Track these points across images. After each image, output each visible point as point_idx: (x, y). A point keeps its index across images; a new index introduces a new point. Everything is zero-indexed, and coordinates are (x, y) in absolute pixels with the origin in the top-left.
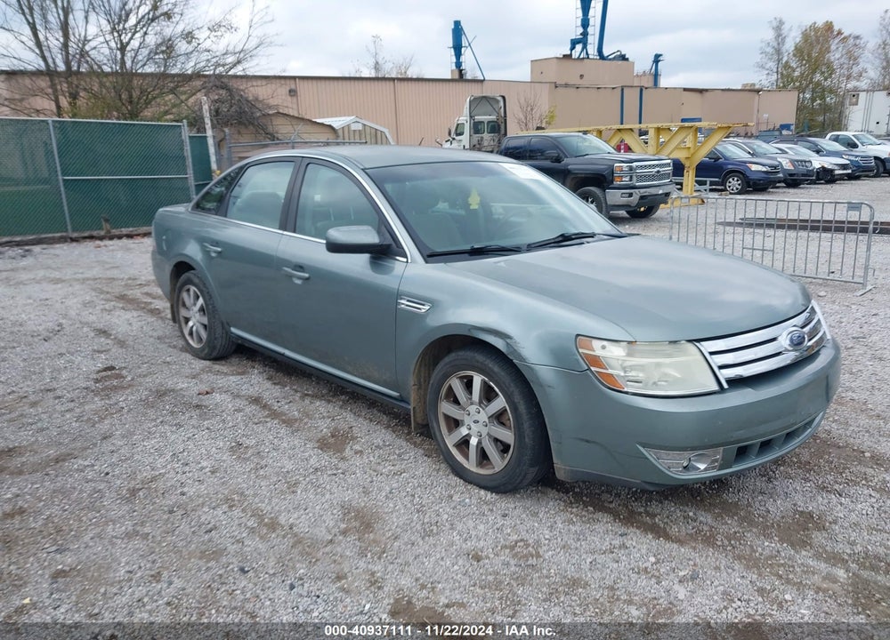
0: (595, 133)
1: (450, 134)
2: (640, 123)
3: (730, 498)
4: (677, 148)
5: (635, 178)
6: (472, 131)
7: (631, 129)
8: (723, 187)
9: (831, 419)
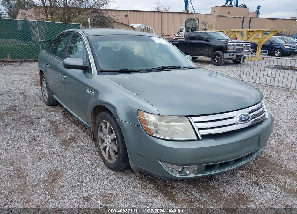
0: (226, 33)
1: (178, 31)
2: (249, 29)
3: (211, 183)
4: (254, 39)
5: (235, 49)
6: (186, 31)
7: (238, 31)
8: (273, 54)
9: (274, 150)
